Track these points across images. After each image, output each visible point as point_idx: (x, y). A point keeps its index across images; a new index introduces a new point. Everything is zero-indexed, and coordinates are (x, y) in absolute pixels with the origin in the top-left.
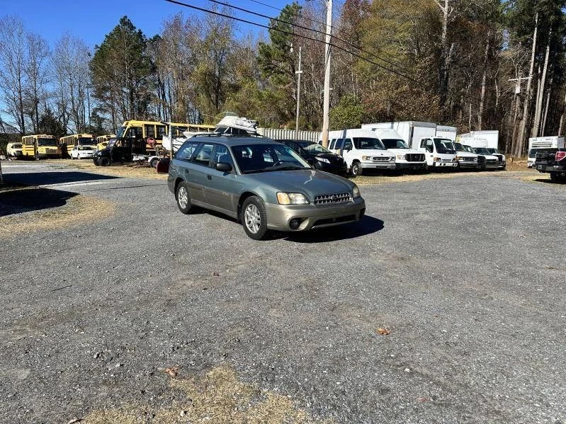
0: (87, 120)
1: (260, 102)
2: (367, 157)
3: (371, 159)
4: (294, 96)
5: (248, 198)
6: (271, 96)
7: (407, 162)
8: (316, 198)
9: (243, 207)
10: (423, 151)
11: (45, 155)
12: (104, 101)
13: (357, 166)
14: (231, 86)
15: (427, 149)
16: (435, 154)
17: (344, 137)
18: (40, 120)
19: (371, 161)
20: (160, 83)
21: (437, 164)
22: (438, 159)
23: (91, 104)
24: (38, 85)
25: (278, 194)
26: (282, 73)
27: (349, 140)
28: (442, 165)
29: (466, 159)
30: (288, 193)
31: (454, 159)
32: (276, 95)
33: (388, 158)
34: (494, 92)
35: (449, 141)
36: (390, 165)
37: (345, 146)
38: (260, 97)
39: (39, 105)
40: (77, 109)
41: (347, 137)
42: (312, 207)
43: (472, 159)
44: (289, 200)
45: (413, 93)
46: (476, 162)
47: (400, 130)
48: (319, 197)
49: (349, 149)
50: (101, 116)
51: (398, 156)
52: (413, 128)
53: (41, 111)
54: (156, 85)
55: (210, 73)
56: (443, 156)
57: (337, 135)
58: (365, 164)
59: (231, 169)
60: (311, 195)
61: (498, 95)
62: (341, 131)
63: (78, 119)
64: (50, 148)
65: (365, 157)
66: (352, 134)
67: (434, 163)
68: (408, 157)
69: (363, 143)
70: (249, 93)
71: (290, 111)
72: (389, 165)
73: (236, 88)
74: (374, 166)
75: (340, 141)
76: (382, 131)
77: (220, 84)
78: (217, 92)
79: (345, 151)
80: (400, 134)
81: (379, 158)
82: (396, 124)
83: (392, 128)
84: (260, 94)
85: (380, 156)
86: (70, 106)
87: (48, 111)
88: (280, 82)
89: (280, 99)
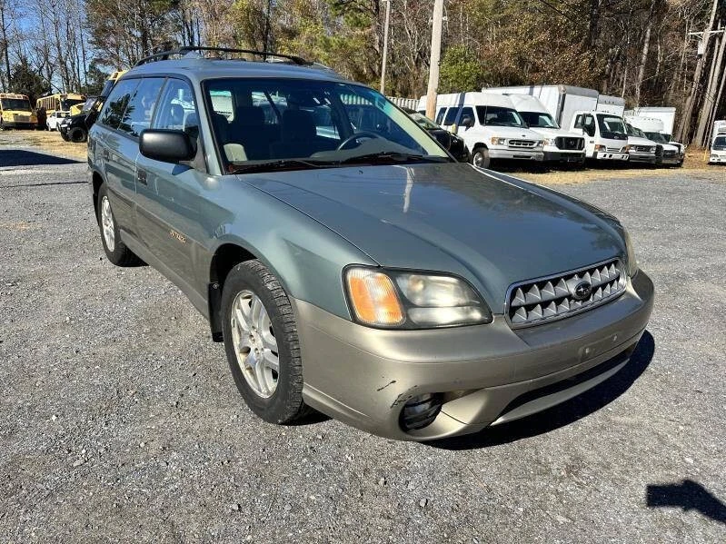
0: (82, 75)
1: (327, 54)
2: (501, 139)
3: (506, 143)
4: (377, 47)
5: (238, 267)
6: (342, 45)
7: (557, 150)
8: (513, 295)
9: (227, 289)
10: (579, 133)
11: (12, 123)
12: (105, 48)
13: (482, 155)
14: (285, 30)
15: (584, 130)
16: (598, 138)
17: (461, 104)
18: (12, 73)
19: (505, 145)
20: (185, 23)
21: (600, 156)
22: (602, 147)
23: (87, 53)
24: (8, 21)
25: (352, 275)
26: (361, 11)
27: (469, 110)
28: (607, 157)
29: (640, 148)
30: (393, 273)
31: (624, 148)
32: (351, 44)
33: (533, 142)
34: (656, 54)
35: (617, 120)
36: (535, 154)
37: (462, 118)
38: (327, 46)
39: (9, 49)
40: (66, 59)
41: (466, 105)
42: (500, 338)
43: (647, 148)
44: (397, 306)
45: (554, 46)
46: (652, 153)
47: (545, 98)
48: (526, 289)
49: (469, 125)
50: (102, 70)
51: (545, 139)
52: (564, 96)
53: (14, 60)
54: (179, 26)
55: (255, 9)
56: (609, 143)
57: (450, 101)
58: (494, 151)
59: (191, 154)
60: (496, 279)
61: (660, 60)
62: (455, 95)
63: (67, 74)
64: (20, 113)
65: (494, 139)
66: (473, 100)
67: (595, 154)
68: (560, 142)
69: (490, 116)
70: (312, 41)
71: (370, 68)
72: (533, 155)
73: (292, 34)
74: (510, 154)
75: (453, 111)
76: (517, 98)
77: (269, 27)
78: (265, 39)
79: (462, 129)
80: (544, 104)
81: (519, 142)
82: (537, 89)
83: (531, 93)
84: (327, 41)
85: (522, 138)
86: (54, 54)
87: (24, 61)
88: (358, 23)
89: (357, 50)
